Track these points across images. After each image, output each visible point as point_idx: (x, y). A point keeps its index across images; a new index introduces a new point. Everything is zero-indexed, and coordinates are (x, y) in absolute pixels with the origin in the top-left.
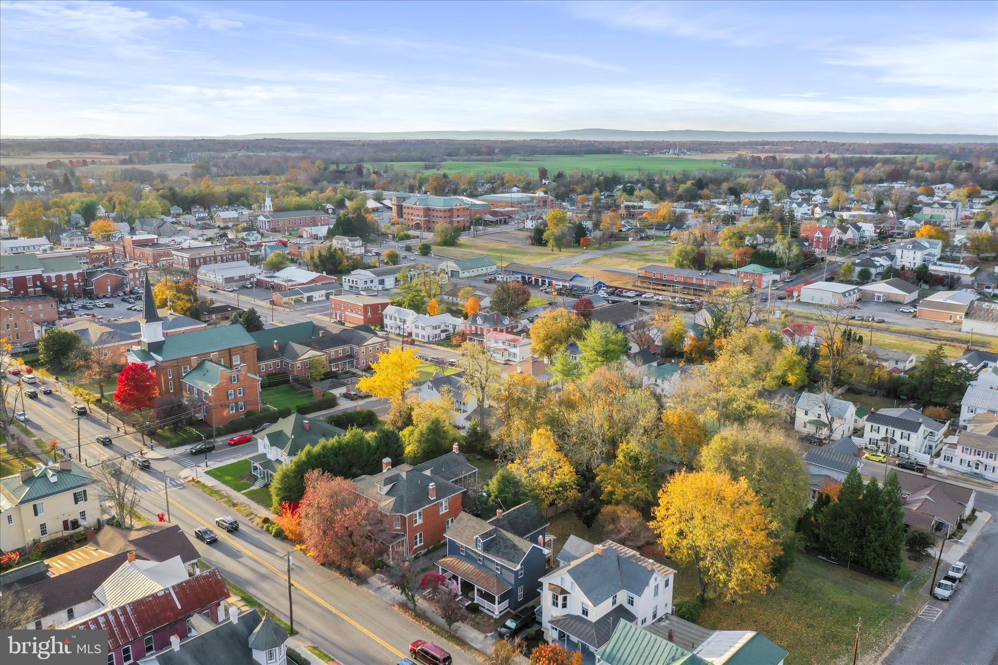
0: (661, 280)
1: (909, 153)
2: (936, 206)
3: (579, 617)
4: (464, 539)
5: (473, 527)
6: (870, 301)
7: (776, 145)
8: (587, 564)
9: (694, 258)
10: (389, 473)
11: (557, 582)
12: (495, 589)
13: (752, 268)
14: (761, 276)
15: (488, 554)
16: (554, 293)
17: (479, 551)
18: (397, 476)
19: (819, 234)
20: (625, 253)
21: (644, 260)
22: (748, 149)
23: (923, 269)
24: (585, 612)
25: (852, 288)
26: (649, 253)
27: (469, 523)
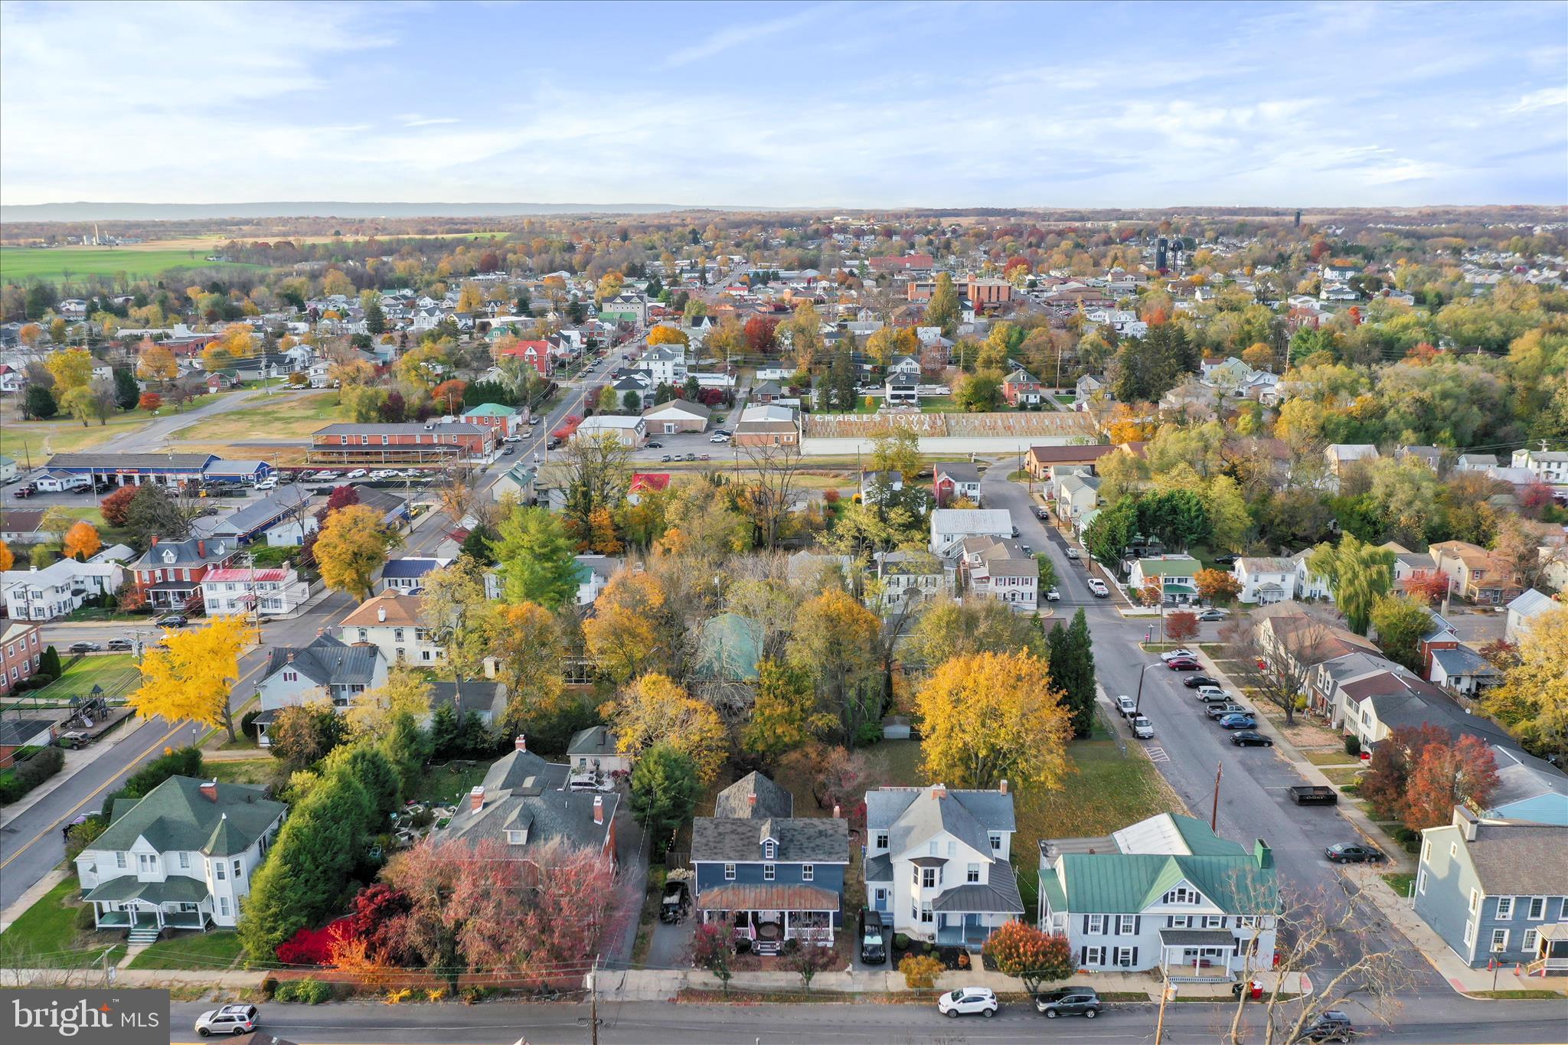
0: (359, 446)
1: (466, 231)
2: (619, 300)
3: (964, 887)
4: (732, 855)
5: (733, 832)
6: (660, 435)
7: (258, 224)
8: (946, 813)
9: (385, 405)
10: (506, 807)
11: (924, 852)
12: (825, 902)
13: (487, 409)
14: (503, 420)
15: (787, 859)
16: (203, 493)
17: (770, 861)
18: (526, 807)
19: (531, 352)
20: (233, 413)
21: (277, 419)
22: (216, 232)
23: (693, 384)
24: (973, 876)
25: (637, 419)
26: (275, 408)
27: (721, 829)
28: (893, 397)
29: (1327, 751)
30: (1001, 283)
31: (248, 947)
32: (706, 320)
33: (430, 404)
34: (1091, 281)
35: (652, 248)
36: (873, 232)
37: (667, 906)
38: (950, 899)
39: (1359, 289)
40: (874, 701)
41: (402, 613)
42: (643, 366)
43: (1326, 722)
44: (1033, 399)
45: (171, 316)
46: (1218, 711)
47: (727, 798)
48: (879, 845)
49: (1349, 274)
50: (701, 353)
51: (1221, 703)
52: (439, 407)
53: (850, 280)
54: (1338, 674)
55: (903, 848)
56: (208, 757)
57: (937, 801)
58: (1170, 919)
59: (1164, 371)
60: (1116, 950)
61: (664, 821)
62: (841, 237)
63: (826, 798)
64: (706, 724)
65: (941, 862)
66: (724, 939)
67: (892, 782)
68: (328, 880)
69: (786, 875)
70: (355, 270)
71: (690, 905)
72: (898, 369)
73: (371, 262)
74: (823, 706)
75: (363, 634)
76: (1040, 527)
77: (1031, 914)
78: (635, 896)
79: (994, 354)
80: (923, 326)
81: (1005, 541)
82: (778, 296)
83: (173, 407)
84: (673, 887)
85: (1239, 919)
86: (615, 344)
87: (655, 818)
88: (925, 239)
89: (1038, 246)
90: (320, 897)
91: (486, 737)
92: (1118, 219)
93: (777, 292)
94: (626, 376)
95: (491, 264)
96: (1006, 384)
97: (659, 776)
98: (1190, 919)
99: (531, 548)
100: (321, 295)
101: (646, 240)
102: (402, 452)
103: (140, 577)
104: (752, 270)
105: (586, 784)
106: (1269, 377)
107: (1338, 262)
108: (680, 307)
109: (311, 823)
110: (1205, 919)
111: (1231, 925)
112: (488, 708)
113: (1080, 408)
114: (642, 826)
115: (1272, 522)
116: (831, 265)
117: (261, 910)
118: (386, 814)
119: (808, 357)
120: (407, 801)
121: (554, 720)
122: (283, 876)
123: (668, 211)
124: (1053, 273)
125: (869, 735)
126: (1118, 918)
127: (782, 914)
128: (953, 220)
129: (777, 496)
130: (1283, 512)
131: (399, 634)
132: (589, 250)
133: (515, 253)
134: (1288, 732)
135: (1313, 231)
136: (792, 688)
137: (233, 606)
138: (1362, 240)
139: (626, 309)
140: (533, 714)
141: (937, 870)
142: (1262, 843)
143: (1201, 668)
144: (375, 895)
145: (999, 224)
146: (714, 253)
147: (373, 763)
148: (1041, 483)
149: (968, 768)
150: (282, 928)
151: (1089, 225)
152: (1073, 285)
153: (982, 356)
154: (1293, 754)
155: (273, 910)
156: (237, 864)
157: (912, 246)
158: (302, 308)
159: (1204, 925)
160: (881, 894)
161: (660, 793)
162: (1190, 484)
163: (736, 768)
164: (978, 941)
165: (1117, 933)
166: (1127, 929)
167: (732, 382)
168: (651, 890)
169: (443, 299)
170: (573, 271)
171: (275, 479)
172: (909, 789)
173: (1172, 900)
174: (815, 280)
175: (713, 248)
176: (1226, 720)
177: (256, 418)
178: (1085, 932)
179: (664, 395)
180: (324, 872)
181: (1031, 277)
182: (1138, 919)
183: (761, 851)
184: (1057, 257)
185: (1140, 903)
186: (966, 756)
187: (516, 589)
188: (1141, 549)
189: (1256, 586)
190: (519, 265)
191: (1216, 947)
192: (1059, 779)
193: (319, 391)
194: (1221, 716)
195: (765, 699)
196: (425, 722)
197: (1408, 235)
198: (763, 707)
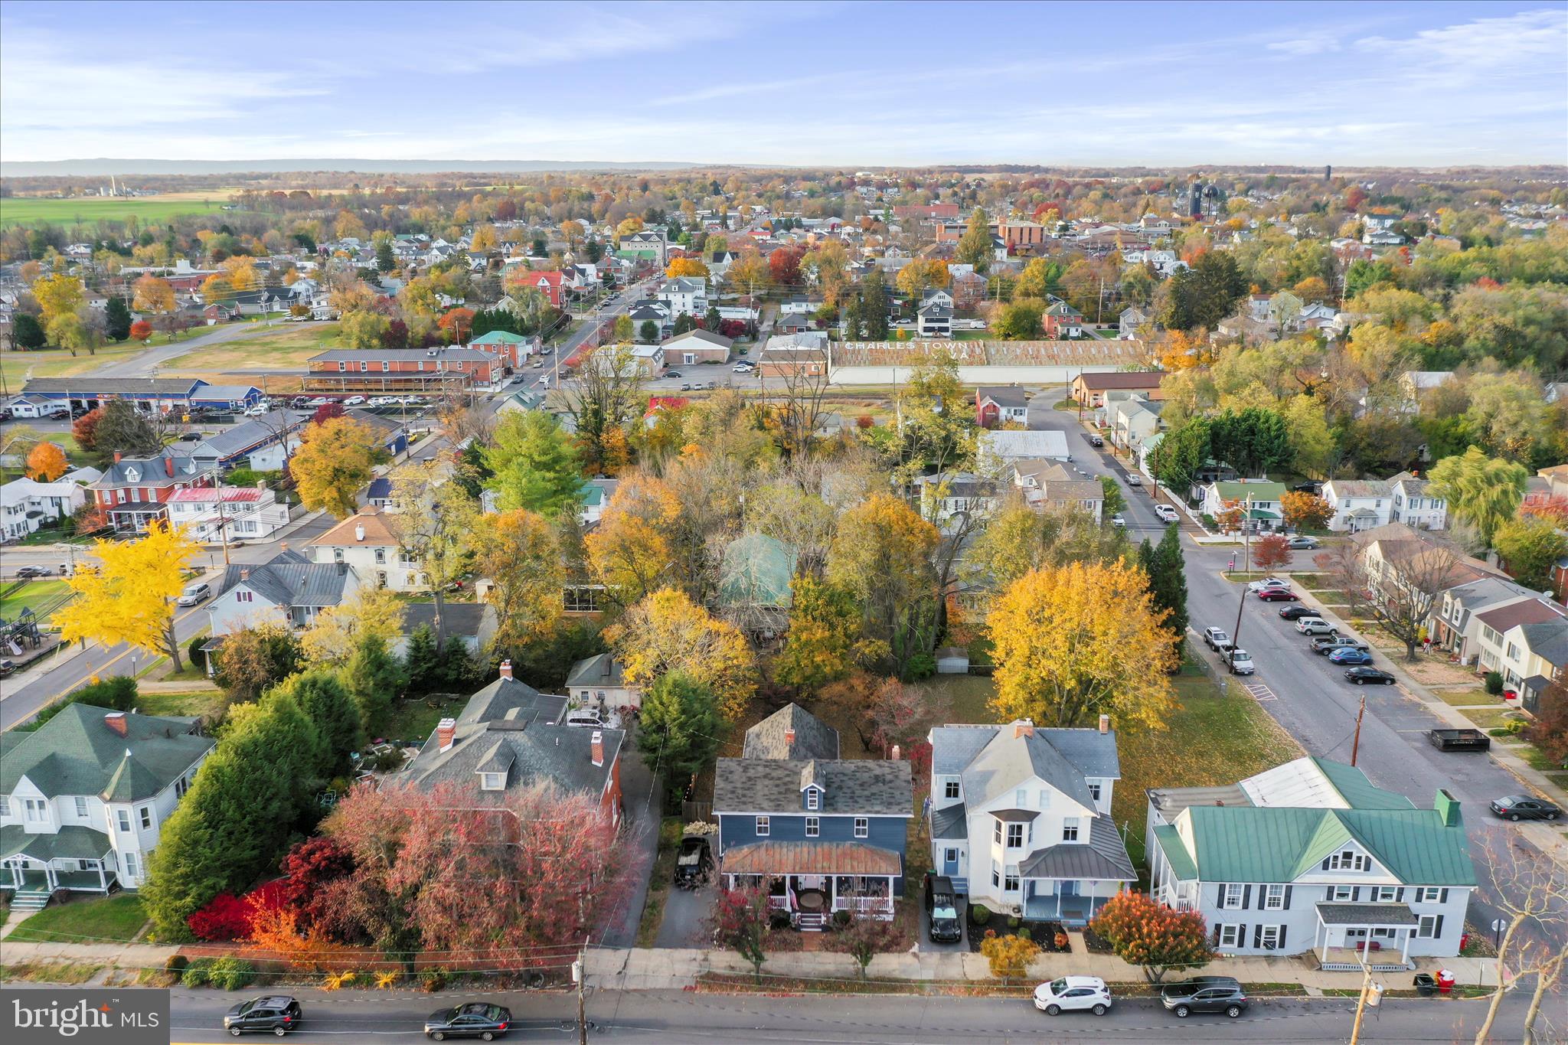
0: (358, 373)
1: (485, 184)
2: (637, 239)
3: (1058, 846)
4: (765, 805)
5: (765, 777)
6: (680, 365)
7: (277, 178)
8: (1035, 755)
9: (387, 332)
10: (481, 743)
11: (1008, 803)
12: (883, 865)
13: (495, 337)
14: (513, 347)
15: (835, 810)
16: (186, 418)
17: (813, 812)
18: (506, 744)
19: (543, 283)
20: (229, 344)
21: (276, 349)
22: (234, 185)
23: (714, 315)
24: (1070, 833)
25: (655, 348)
26: (274, 339)
27: (751, 773)
28: (926, 329)
29: (1460, 690)
30: (1032, 225)
31: (154, 916)
32: (728, 255)
33: (437, 334)
34: (1124, 226)
35: (673, 198)
36: (896, 185)
37: (683, 869)
38: (1040, 862)
39: (1403, 233)
40: (926, 629)
41: (384, 532)
42: (662, 297)
43: (1454, 658)
44: (1073, 333)
45: (176, 254)
46: (1325, 645)
47: (758, 736)
48: (948, 794)
49: (1388, 223)
50: (722, 288)
51: (1329, 636)
52: (446, 336)
53: (875, 226)
54: (1469, 601)
55: (981, 799)
56: (145, 688)
57: (1022, 739)
58: (1331, 890)
59: (1214, 303)
60: (1259, 928)
61: (681, 764)
62: (864, 190)
63: (875, 738)
64: (732, 651)
65: (1031, 816)
66: (755, 912)
67: (958, 719)
68: (260, 832)
69: (833, 831)
70: (369, 215)
71: (712, 868)
72: (931, 302)
73: (386, 209)
74: (871, 631)
75: (339, 555)
76: (1094, 454)
77: (1144, 881)
78: (642, 857)
79: (1031, 287)
80: (955, 263)
81: (1062, 463)
82: (801, 241)
83: (166, 337)
84: (690, 844)
85: (1420, 892)
86: (632, 282)
87: (668, 759)
88: (950, 191)
89: (1066, 197)
90: (248, 854)
91: (470, 666)
92: (1143, 175)
93: (800, 237)
94: (645, 309)
95: (509, 211)
96: (1045, 317)
97: (674, 709)
98: (1357, 890)
99: (531, 457)
100: (333, 238)
101: (666, 191)
102: (404, 380)
103: (100, 497)
104: (774, 218)
105: (585, 721)
106: (1325, 311)
107: (1376, 210)
108: (700, 247)
109: (236, 762)
110: (1375, 890)
111: (1409, 898)
112: (473, 632)
113: (1125, 339)
114: (653, 770)
115: (1356, 446)
116: (856, 212)
117: (167, 870)
118: (345, 755)
119: (836, 289)
120: (373, 739)
121: (551, 647)
122: (197, 827)
123: (689, 168)
124: (1083, 220)
125: (922, 668)
126: (1263, 889)
127: (829, 880)
128: (977, 176)
129: (807, 417)
130: (1368, 435)
131: (380, 556)
132: (609, 199)
133: (533, 201)
134: (1411, 668)
135: (1344, 184)
136: (833, 609)
137: (202, 529)
138: (1396, 191)
139: (645, 247)
140: (526, 639)
141: (1025, 826)
142: (1445, 793)
143: (1296, 599)
144: (311, 852)
145: (1025, 179)
146: (735, 203)
147: (325, 692)
148: (1090, 412)
149: (1051, 703)
150: (194, 892)
151: (1114, 180)
152: (1106, 228)
153: (1019, 288)
154: (1423, 693)
155: (182, 870)
156: (144, 812)
157: (937, 197)
158: (313, 250)
159: (1374, 898)
160: (951, 855)
161: (675, 729)
162: (1265, 403)
163: (766, 703)
164: (1078, 915)
165: (1261, 907)
166: (1274, 903)
167: (756, 316)
168: (664, 847)
169: (457, 242)
170: (591, 220)
171: (266, 405)
172: (981, 726)
173: (1335, 866)
174: (840, 226)
175: (734, 198)
176: (1336, 654)
177: (253, 348)
178: (1220, 905)
179: (684, 325)
180: (254, 823)
181: (1061, 223)
182: (1289, 889)
183: (802, 800)
184: (1085, 205)
185: (1292, 869)
186: (1048, 689)
187: (512, 499)
188: (1211, 475)
189: (1347, 512)
190: (537, 213)
191: (1388, 927)
192: (1162, 717)
193: (322, 323)
194: (1330, 650)
195: (802, 622)
196: (399, 648)
197: (1442, 188)
198: (800, 630)
